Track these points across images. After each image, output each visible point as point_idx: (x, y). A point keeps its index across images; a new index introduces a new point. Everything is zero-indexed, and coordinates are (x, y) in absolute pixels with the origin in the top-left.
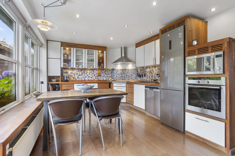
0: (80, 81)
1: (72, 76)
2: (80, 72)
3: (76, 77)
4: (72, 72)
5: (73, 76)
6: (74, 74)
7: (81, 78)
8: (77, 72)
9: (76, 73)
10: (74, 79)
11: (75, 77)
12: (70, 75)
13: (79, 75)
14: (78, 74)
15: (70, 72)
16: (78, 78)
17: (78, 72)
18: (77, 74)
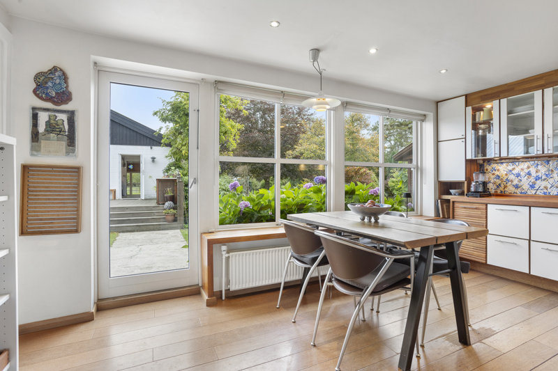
0: (539, 197)
1: (512, 181)
2: (539, 167)
3: (525, 183)
4: (510, 167)
5: (515, 182)
6: (518, 175)
7: (546, 188)
8: (528, 167)
9: (527, 171)
10: (518, 191)
11: (520, 184)
12: (506, 177)
13: (537, 178)
14: (534, 174)
15: (502, 169)
16: (532, 187)
17: (533, 170)
18: (529, 174)
